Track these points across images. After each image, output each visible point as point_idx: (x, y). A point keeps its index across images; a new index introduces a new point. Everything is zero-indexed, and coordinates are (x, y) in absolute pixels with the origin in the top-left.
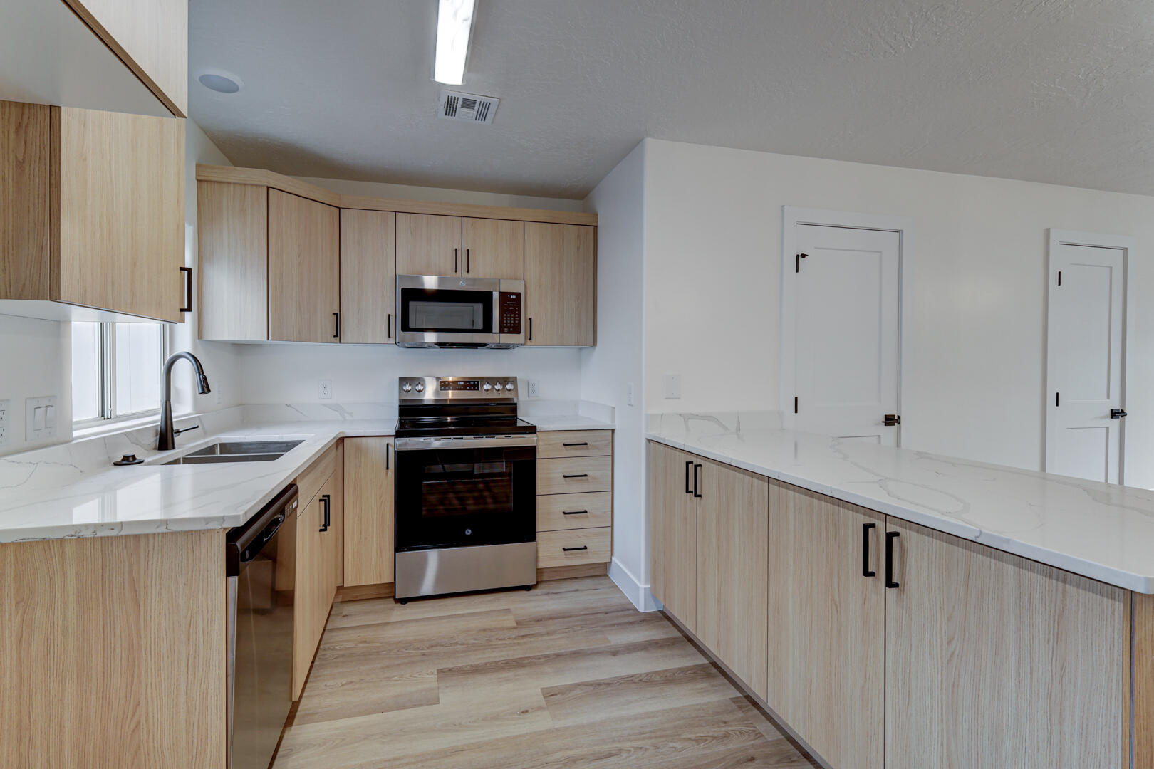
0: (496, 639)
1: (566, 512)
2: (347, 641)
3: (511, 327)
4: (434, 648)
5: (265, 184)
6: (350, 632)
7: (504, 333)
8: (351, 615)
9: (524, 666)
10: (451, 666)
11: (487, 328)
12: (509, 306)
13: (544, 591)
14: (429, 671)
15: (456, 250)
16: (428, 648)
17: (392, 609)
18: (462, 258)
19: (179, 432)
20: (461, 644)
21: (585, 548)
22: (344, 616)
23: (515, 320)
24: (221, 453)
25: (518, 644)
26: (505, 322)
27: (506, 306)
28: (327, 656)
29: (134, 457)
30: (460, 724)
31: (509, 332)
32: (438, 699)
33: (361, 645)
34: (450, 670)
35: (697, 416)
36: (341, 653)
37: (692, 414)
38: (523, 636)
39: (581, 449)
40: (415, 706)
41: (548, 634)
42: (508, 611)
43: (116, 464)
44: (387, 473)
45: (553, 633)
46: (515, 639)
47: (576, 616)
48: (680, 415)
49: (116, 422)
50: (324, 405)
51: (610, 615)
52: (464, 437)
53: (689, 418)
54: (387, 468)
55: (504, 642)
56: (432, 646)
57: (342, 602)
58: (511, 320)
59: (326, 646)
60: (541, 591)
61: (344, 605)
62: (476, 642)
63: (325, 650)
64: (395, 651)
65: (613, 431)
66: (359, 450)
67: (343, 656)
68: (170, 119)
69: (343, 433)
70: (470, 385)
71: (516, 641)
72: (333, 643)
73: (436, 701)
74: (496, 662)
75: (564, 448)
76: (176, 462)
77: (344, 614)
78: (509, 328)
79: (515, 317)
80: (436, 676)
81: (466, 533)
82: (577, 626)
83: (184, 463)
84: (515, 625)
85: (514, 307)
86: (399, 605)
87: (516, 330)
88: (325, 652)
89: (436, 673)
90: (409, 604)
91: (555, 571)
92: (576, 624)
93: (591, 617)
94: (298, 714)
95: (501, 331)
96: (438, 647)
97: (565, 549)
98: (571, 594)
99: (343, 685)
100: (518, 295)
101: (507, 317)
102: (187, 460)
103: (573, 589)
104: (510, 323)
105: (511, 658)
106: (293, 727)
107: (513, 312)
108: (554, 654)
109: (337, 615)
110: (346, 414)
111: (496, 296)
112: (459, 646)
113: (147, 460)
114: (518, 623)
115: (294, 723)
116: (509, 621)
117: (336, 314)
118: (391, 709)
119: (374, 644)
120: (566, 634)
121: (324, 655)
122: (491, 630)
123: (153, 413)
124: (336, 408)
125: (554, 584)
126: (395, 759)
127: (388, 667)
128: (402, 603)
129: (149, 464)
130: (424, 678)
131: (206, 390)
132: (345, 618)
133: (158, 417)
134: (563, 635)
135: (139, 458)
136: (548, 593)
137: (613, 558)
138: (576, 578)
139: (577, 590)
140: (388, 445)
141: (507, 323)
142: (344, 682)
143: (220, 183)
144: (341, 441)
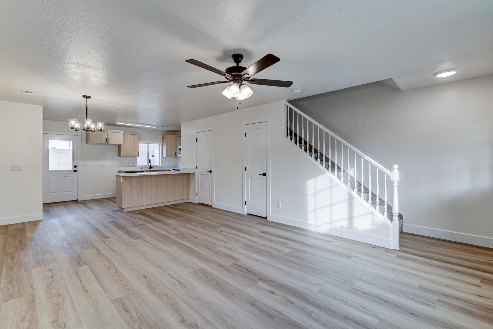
19: (152, 167)
29: (142, 169)
117: (176, 153)
143: (163, 137)
144: (169, 170)
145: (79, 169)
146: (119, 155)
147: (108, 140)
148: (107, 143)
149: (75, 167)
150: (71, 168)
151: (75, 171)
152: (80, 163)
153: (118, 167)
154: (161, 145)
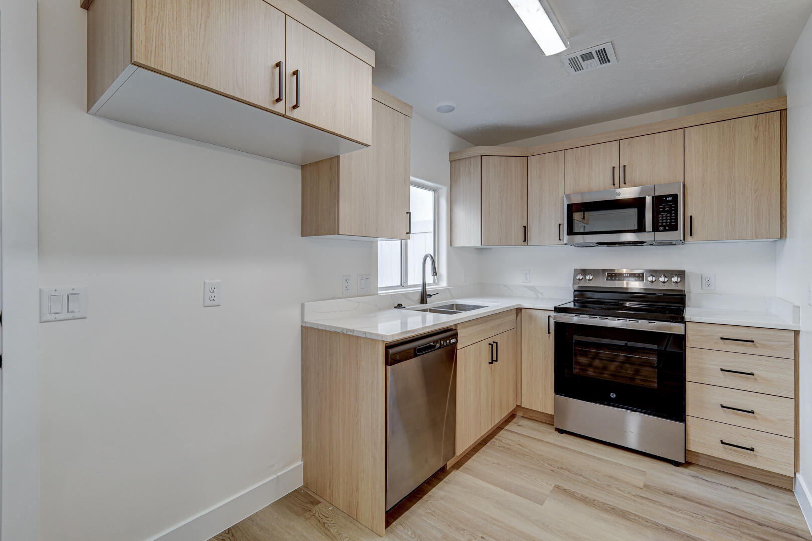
0: (617, 488)
1: (724, 405)
2: (511, 440)
3: (666, 226)
4: (562, 470)
5: (479, 154)
6: (516, 435)
7: (658, 231)
8: (523, 426)
9: (628, 520)
10: (566, 488)
11: (641, 228)
12: (664, 207)
13: (693, 473)
14: (549, 483)
15: (613, 168)
16: (558, 468)
17: (550, 433)
18: (620, 176)
19: (430, 295)
20: (584, 478)
21: (752, 450)
22: (519, 425)
23: (672, 219)
24: (456, 309)
25: (634, 501)
26: (660, 221)
27: (661, 208)
28: (496, 444)
29: (401, 304)
30: (548, 526)
31: (665, 230)
32: (544, 502)
33: (518, 446)
34: (564, 490)
36: (504, 445)
38: (643, 498)
39: (746, 346)
40: (526, 498)
41: (670, 508)
42: (643, 473)
43: (395, 307)
44: (549, 336)
45: (678, 510)
46: (634, 496)
47: (716, 509)
49: (407, 288)
50: (526, 286)
51: (764, 528)
54: (549, 333)
55: (622, 493)
56: (562, 469)
57: (523, 417)
58: (666, 220)
59: (499, 438)
60: (691, 472)
61: (523, 419)
62: (598, 482)
63: (496, 439)
64: (536, 459)
65: (797, 333)
66: (531, 317)
67: (504, 447)
68: (363, 149)
69: (521, 305)
71: (633, 498)
72: (503, 437)
73: (541, 503)
74: (604, 504)
75: (721, 341)
76: (425, 310)
77: (519, 424)
78: (664, 227)
79: (671, 216)
80: (552, 489)
81: (611, 395)
82: (711, 518)
83: (430, 312)
84: (642, 486)
85: (670, 207)
86: (557, 433)
87: (673, 228)
88: (496, 441)
89: (553, 486)
90: (564, 435)
91: (715, 461)
92: (712, 516)
93: (737, 519)
94: (464, 465)
95: (655, 229)
96: (566, 471)
97: (722, 442)
98: (724, 488)
99: (494, 463)
100: (675, 197)
101: (662, 217)
102: (431, 310)
103: (732, 486)
104: (667, 223)
105: (620, 507)
106: (458, 471)
107: (669, 212)
108: (664, 526)
109: (516, 423)
110: (539, 294)
111: (648, 200)
112: (582, 478)
114: (644, 486)
115: (459, 470)
116: (639, 481)
117: (525, 227)
118: (511, 491)
119: (526, 450)
120: (692, 519)
121: (494, 442)
122: (616, 479)
124: (532, 288)
125: (710, 473)
126: (494, 519)
127: (524, 466)
128: (559, 432)
129: (408, 309)
130: (544, 485)
131: (435, 274)
132: (519, 427)
133: (420, 288)
134: (689, 517)
135: (405, 306)
136: (697, 477)
137: (797, 475)
138: (744, 478)
139: (735, 488)
140: (549, 317)
141: (662, 223)
142: (495, 462)
143: (459, 160)
144: (519, 310)
148: (279, 107)
153: (303, 306)
154: (444, 191)
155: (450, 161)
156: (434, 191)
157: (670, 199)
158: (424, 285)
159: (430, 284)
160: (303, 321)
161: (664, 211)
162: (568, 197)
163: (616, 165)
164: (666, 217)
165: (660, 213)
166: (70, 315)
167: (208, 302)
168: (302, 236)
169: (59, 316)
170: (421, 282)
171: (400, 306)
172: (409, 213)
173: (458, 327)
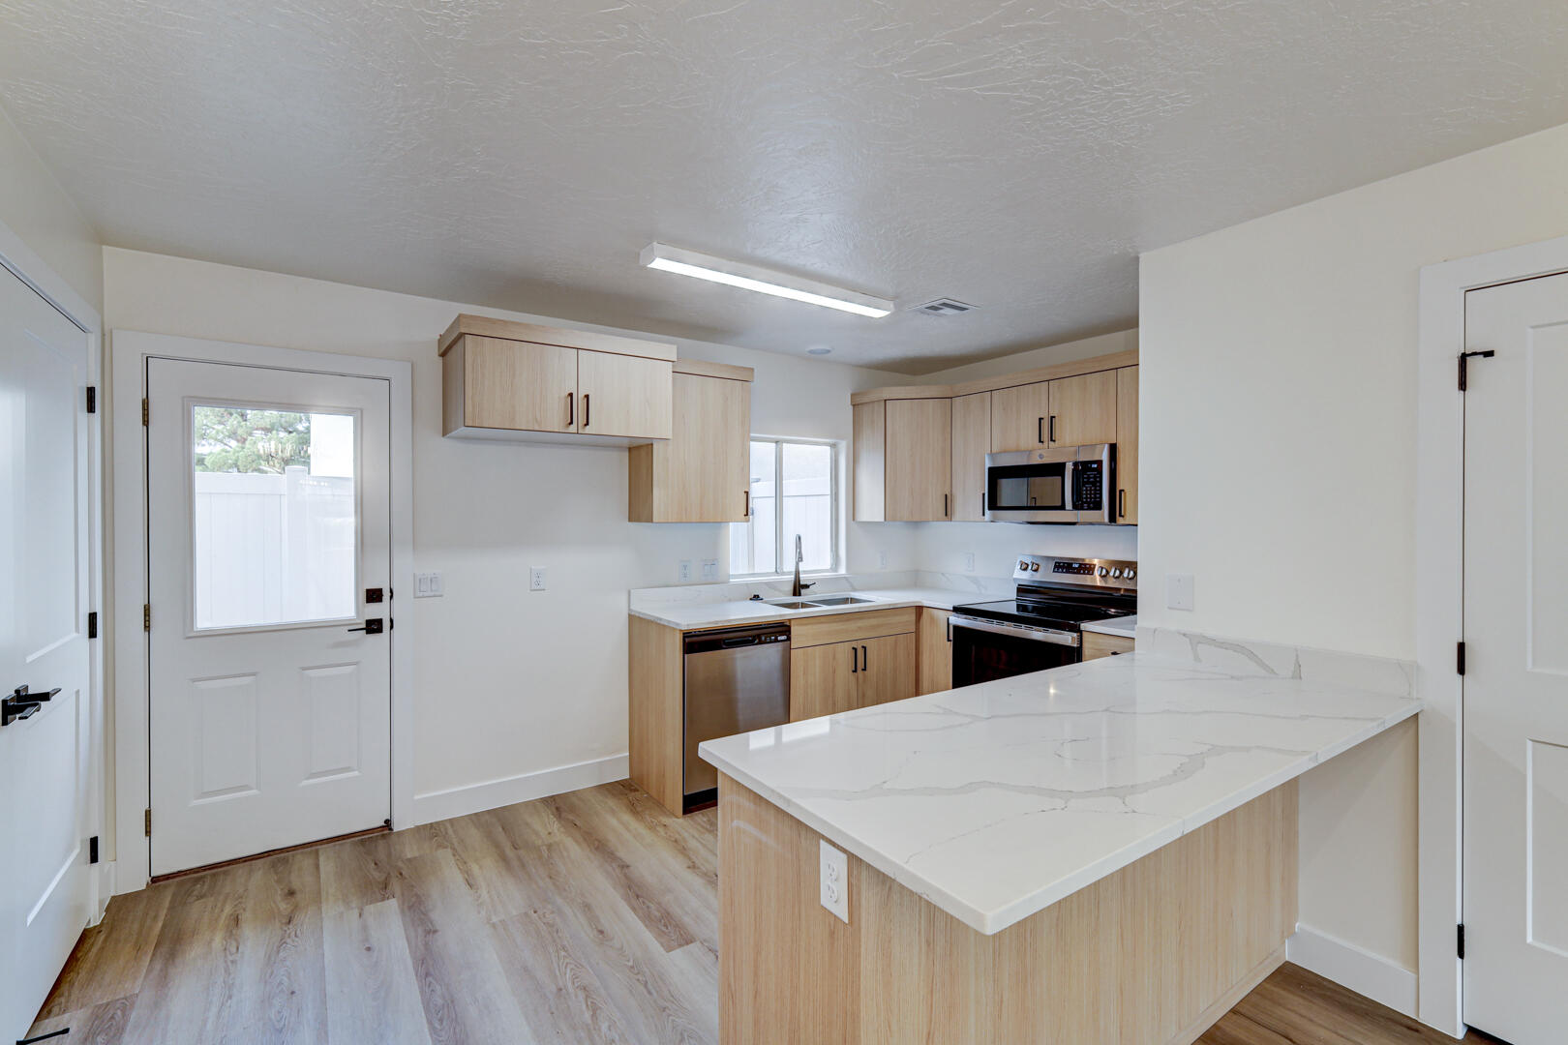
3: (1091, 502)
5: (884, 398)
7: (1082, 509)
11: (1062, 505)
12: (1089, 477)
15: (1040, 419)
18: (1048, 428)
19: (807, 586)
23: (1095, 494)
26: (1084, 496)
27: (1083, 478)
29: (758, 596)
31: (1089, 509)
35: (1212, 641)
37: (1204, 637)
43: (751, 599)
44: (947, 645)
48: (1184, 635)
49: (781, 575)
50: (967, 577)
52: (1034, 627)
53: (1199, 643)
54: (947, 642)
58: (1090, 494)
66: (933, 620)
69: (920, 602)
70: (1086, 568)
78: (1089, 503)
79: (1095, 490)
85: (1095, 478)
87: (1095, 505)
100: (1100, 464)
101: (1087, 490)
104: (1091, 498)
107: (1094, 484)
110: (981, 588)
111: (1069, 467)
113: (765, 599)
117: (946, 495)
123: (789, 573)
124: (975, 580)
129: (766, 602)
133: (793, 576)
135: (761, 597)
140: (949, 619)
141: (1086, 498)
143: (862, 404)
144: (919, 610)
145: (398, 609)
146: (639, 508)
147: (578, 409)
148: (573, 428)
149: (374, 596)
150: (347, 606)
151: (373, 627)
152: (404, 574)
153: (629, 592)
154: (844, 447)
155: (854, 405)
156: (833, 446)
157: (1096, 466)
158: (797, 573)
159: (805, 572)
160: (629, 610)
161: (1088, 482)
162: (992, 455)
163: (1044, 415)
164: (1091, 490)
165: (1084, 483)
166: (433, 594)
167: (534, 587)
168: (630, 520)
169: (426, 594)
170: (794, 570)
171: (756, 597)
172: (747, 493)
173: (793, 622)
